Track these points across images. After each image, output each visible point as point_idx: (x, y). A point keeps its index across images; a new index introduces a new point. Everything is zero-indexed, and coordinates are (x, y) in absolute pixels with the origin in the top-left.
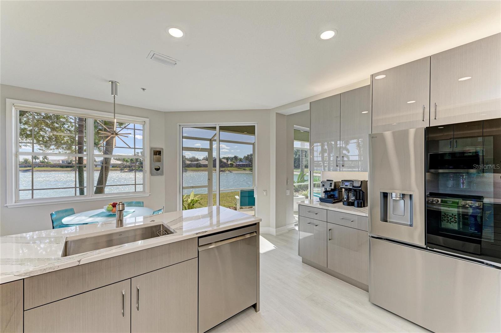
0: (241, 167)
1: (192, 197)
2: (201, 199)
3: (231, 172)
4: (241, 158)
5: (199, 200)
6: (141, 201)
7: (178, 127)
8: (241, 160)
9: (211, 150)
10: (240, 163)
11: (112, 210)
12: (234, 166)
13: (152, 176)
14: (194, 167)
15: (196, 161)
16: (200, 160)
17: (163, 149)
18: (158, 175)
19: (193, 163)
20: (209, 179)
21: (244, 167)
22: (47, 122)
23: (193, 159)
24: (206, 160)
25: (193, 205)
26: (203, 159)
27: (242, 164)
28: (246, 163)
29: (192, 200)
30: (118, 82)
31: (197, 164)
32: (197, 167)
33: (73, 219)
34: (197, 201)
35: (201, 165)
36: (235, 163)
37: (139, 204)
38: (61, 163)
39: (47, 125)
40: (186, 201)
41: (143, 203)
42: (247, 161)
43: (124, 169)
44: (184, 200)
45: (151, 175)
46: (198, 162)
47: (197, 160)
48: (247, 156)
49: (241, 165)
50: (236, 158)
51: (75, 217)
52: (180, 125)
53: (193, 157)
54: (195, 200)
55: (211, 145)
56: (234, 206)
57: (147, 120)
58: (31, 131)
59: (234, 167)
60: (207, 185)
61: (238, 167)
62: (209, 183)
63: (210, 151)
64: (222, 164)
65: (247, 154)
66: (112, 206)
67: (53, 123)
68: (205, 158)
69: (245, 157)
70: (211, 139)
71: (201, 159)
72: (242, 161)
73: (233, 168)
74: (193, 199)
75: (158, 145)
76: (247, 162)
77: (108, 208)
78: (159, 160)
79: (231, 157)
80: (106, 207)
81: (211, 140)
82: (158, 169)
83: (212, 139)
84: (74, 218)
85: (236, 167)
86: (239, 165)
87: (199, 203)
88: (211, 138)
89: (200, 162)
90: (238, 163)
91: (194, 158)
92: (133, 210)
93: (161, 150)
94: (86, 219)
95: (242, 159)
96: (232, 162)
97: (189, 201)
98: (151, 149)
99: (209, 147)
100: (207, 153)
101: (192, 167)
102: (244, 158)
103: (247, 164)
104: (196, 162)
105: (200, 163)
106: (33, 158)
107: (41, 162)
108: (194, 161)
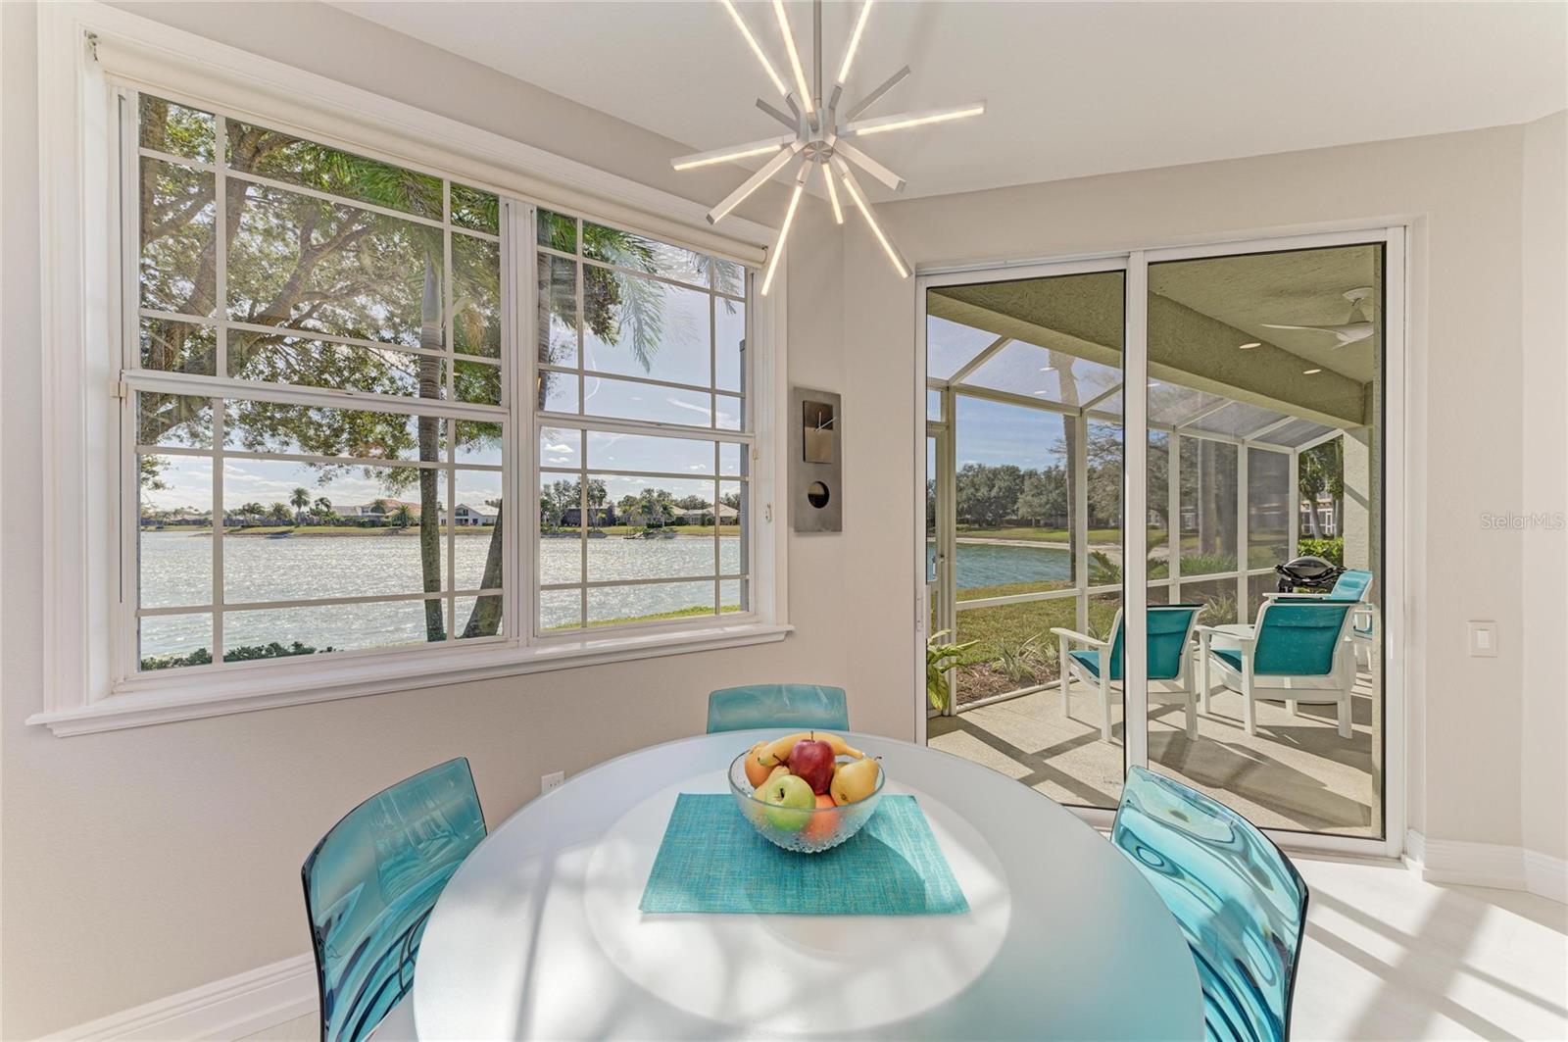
13: (798, 536)
14: (695, 524)
15: (698, 509)
19: (692, 512)
31: (703, 515)
32: (703, 524)
35: (713, 517)
45: (792, 530)
46: (705, 511)
89: (709, 509)
91: (693, 499)
98: (795, 391)
101: (690, 525)
104: (700, 512)
106: (293, 502)
107: (314, 512)
108: (695, 508)
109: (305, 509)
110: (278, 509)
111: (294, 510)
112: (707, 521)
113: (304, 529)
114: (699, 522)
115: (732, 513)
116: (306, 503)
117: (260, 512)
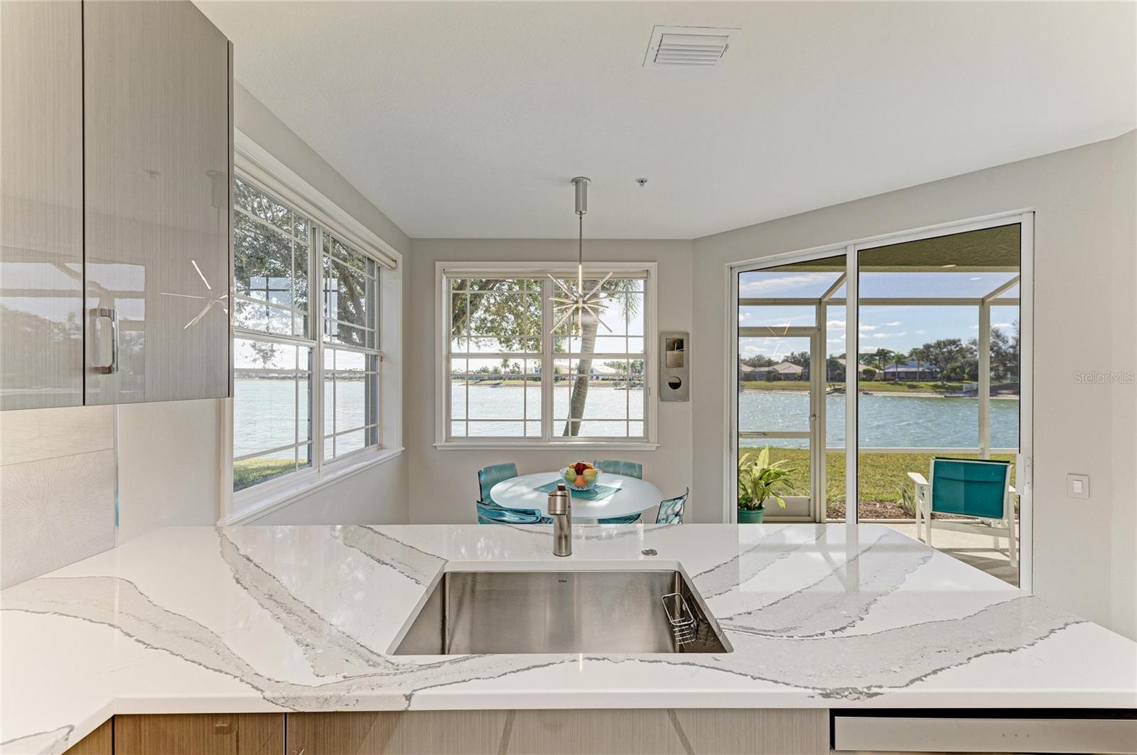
0: (901, 379)
1: (763, 461)
2: (789, 471)
3: (868, 394)
4: (902, 355)
5: (784, 474)
6: (637, 462)
7: (727, 271)
8: (900, 360)
9: (820, 330)
10: (899, 370)
11: (575, 481)
12: (877, 377)
13: (664, 403)
14: (761, 380)
15: (766, 366)
16: (777, 363)
17: (687, 334)
18: (676, 399)
19: (758, 369)
20: (815, 416)
21: (914, 379)
22: (510, 306)
23: (758, 362)
24: (792, 362)
25: (767, 484)
26: (784, 361)
27: (906, 373)
28: (921, 369)
29: (764, 471)
30: (587, 179)
31: (769, 372)
32: (768, 380)
33: (509, 488)
34: (778, 475)
35: (779, 374)
36: (881, 369)
37: (632, 471)
38: (534, 372)
39: (511, 312)
40: (745, 471)
41: (641, 466)
42: (921, 363)
43: (619, 384)
44: (742, 468)
45: (659, 400)
46: (771, 368)
47: (770, 363)
48: (921, 347)
49: (903, 376)
50: (883, 354)
51: (513, 484)
52: (731, 268)
53: (757, 357)
54: (772, 471)
55: (821, 317)
56: (901, 501)
57: (652, 266)
58: (492, 321)
59: (876, 381)
60: (808, 430)
61: (891, 380)
62: (813, 425)
63: (818, 334)
64: (838, 371)
65: (925, 343)
66: (576, 471)
67: (517, 306)
68: (788, 357)
69: (915, 352)
70: (820, 299)
71: (780, 362)
72: (904, 364)
73: (873, 383)
74: (766, 467)
75: (677, 326)
76: (922, 366)
77: (566, 474)
78: (679, 364)
79: (867, 354)
80: (564, 470)
81: (820, 304)
82: (675, 386)
83: (826, 299)
84: (511, 487)
85: (884, 380)
86: (894, 374)
87: (786, 481)
88: (820, 297)
89: (776, 367)
90: (891, 370)
91: (760, 358)
92: (617, 485)
93: (685, 338)
94: (529, 493)
95: (905, 358)
96: (870, 368)
97: (756, 472)
98: (661, 335)
99: (813, 324)
100: (808, 339)
101: (756, 380)
102: (911, 355)
103: (923, 372)
104: (766, 369)
105: (774, 369)
106: (502, 366)
107: (513, 372)
108: (762, 366)
109: (508, 369)
110: (496, 371)
111: (503, 370)
112: (773, 377)
113: (507, 382)
114: (764, 378)
115: (798, 370)
116: (508, 366)
117: (487, 372)
